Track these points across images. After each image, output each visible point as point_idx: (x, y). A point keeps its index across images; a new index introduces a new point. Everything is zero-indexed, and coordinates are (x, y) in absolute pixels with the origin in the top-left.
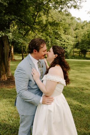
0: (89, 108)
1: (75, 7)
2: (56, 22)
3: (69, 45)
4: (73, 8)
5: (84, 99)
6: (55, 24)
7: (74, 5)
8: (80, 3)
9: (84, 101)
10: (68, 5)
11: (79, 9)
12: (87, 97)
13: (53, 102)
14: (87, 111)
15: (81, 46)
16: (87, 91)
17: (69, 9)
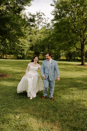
3: (26, 47)
15: (35, 49)
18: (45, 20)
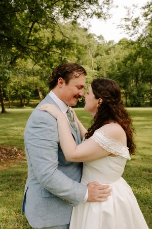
0: (146, 193)
1: (99, 15)
2: (66, 42)
4: (95, 17)
5: (133, 177)
6: (65, 44)
7: (97, 12)
8: (108, 9)
9: (134, 181)
10: (88, 11)
11: (107, 20)
12: (138, 174)
13: (110, 195)
14: (145, 200)
16: (133, 162)
17: (89, 19)
18: (128, 12)
